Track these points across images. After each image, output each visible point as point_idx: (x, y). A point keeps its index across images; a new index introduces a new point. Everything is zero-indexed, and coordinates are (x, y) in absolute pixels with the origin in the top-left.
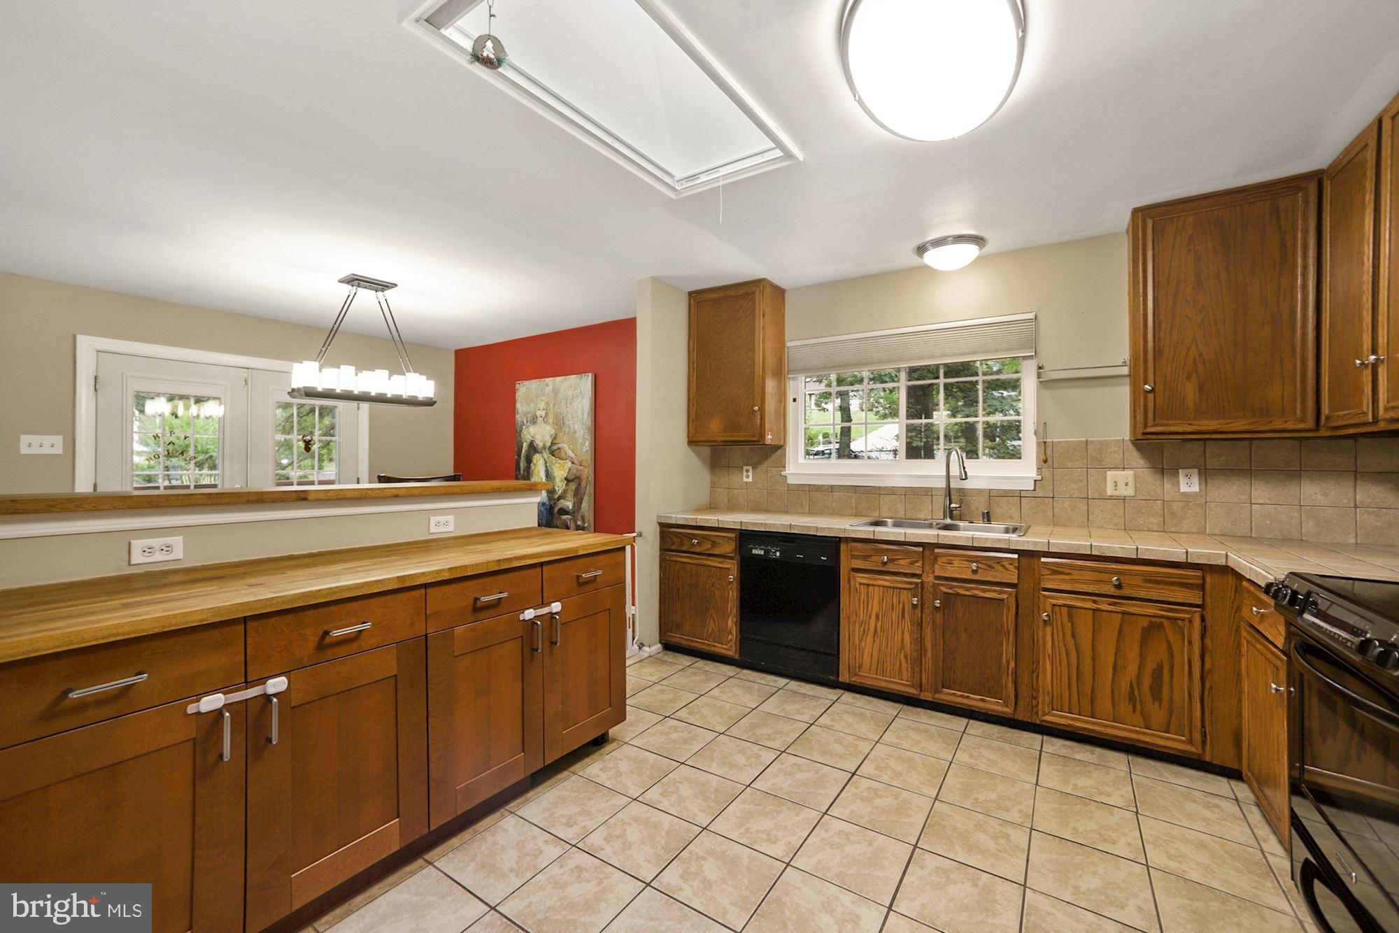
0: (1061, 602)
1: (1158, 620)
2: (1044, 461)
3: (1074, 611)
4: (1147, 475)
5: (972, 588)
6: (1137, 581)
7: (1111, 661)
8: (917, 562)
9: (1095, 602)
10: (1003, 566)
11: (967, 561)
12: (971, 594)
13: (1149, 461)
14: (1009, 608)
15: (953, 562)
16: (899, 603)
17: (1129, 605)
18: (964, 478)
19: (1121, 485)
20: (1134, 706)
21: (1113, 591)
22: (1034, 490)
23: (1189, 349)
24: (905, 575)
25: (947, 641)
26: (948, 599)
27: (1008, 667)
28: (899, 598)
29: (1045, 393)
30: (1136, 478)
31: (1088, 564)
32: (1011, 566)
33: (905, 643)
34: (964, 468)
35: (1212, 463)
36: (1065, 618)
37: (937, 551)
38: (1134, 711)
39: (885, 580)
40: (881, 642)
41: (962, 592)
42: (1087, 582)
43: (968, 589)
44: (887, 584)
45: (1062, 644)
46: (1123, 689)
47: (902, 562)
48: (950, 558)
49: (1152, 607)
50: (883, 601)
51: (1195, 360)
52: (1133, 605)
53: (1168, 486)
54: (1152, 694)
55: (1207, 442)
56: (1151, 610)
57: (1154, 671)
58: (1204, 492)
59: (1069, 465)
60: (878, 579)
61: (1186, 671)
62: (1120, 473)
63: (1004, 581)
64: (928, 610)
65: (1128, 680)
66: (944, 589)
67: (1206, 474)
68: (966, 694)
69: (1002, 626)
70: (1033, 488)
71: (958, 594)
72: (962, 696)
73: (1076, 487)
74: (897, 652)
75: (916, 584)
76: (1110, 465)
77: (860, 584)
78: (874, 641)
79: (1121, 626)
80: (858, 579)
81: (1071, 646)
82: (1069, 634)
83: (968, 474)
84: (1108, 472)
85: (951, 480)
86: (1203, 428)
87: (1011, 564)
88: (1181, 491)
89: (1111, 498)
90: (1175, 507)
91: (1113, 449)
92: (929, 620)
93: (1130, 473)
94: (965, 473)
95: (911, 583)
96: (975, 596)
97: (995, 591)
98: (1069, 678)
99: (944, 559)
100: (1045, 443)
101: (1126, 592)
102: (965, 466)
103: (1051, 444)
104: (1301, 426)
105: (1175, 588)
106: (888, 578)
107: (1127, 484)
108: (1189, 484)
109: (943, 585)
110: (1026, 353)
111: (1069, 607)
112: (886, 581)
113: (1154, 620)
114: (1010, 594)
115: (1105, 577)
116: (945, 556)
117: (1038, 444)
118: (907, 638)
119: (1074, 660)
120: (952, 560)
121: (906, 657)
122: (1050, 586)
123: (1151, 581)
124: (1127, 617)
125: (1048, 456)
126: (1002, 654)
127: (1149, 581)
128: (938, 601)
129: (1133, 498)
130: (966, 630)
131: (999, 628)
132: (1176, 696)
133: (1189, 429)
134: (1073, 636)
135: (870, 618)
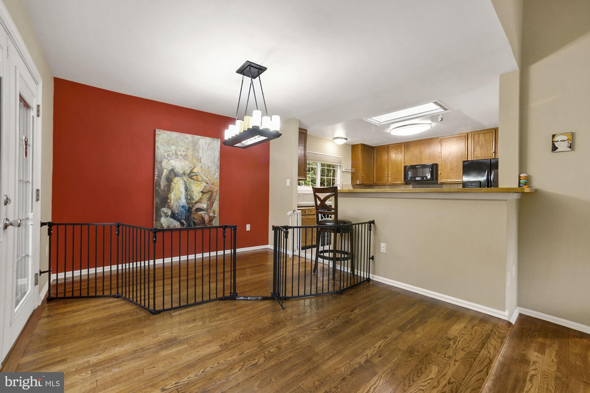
51: (366, 172)
91: (350, 186)
100: (342, 184)
104: (372, 183)
110: (340, 164)
133: (365, 183)
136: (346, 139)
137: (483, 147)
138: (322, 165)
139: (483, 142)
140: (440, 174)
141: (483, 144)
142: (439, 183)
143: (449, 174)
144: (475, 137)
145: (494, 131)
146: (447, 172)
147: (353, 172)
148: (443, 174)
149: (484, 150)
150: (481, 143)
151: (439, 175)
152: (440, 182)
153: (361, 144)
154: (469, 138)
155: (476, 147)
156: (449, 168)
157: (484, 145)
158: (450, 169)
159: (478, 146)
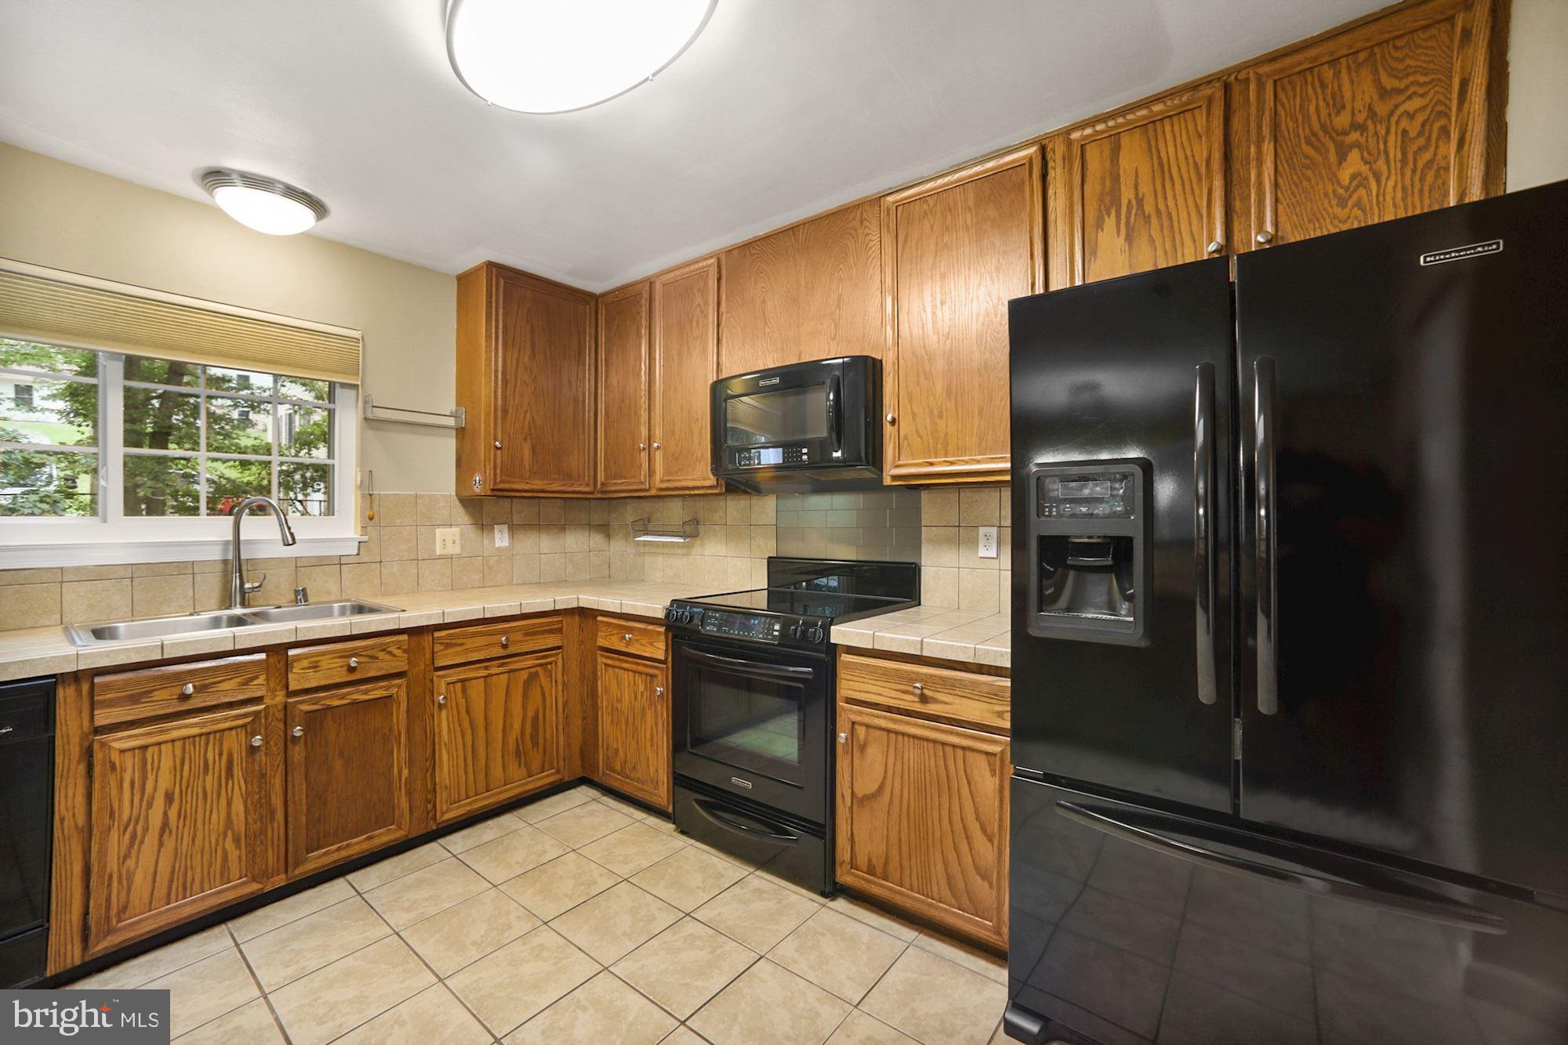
0: (455, 678)
1: (534, 670)
2: (369, 519)
3: (468, 683)
4: (471, 531)
5: (349, 694)
6: (519, 636)
7: (501, 726)
8: (257, 677)
9: (486, 668)
10: (390, 653)
11: (341, 657)
12: (348, 701)
13: (472, 517)
14: (399, 704)
15: (319, 664)
16: (221, 755)
17: (514, 662)
18: (291, 542)
19: (449, 543)
20: (520, 761)
21: (501, 652)
22: (358, 554)
23: (526, 412)
24: (230, 705)
25: (313, 782)
26: (313, 721)
27: (400, 780)
28: (221, 744)
29: (370, 433)
30: (462, 534)
31: (480, 628)
32: (399, 651)
33: (234, 817)
34: (289, 528)
35: (517, 519)
36: (459, 694)
37: (291, 652)
38: (520, 765)
39: (186, 727)
40: (179, 840)
41: (336, 703)
42: (478, 649)
43: (343, 697)
44: (195, 731)
45: (457, 725)
46: (511, 748)
47: (225, 686)
48: (313, 659)
49: (531, 659)
50: (182, 764)
51: (529, 424)
52: (518, 661)
53: (486, 542)
54: (532, 742)
55: (514, 500)
56: (530, 662)
57: (533, 718)
58: (512, 543)
59: (398, 522)
60: (169, 730)
61: (554, 712)
62: (447, 530)
63: (392, 672)
64: (275, 749)
65: (514, 737)
66: (306, 707)
67: (513, 529)
68: (345, 843)
69: (391, 729)
70: (356, 552)
71: (329, 708)
72: (339, 849)
73: (406, 548)
74: (217, 840)
75: (256, 714)
76: (438, 522)
77: (122, 751)
78: (161, 844)
79: (508, 686)
80: (116, 745)
81: (467, 725)
82: (463, 710)
83: (296, 538)
84: (437, 530)
85: (242, 546)
86: (535, 487)
87: (399, 648)
88: (497, 546)
89: (440, 558)
90: (491, 562)
91: (442, 504)
92: (277, 762)
93: (456, 530)
94: (292, 534)
95: (245, 715)
96: (354, 703)
97: (381, 687)
98: (465, 761)
99: (305, 663)
100: (371, 495)
101: (512, 650)
102: (290, 525)
103: (378, 497)
104: (587, 489)
105: (546, 636)
106: (196, 720)
107: (454, 542)
108: (501, 539)
109: (301, 702)
110: (351, 379)
111: (462, 681)
112: (191, 726)
113: (531, 670)
114: (399, 686)
115: (494, 639)
116: (306, 658)
117: (363, 496)
118: (238, 807)
119: (469, 738)
120: (317, 662)
121: (236, 841)
122: (443, 664)
123: (530, 633)
124: (512, 674)
125: (375, 511)
126: (392, 766)
127: (527, 634)
128: (299, 728)
129: (459, 557)
130: (341, 754)
131: (387, 733)
132: (548, 736)
133: (527, 487)
134: (468, 712)
135: (150, 805)
136: (318, 208)
137: (1147, 219)
138: (133, 367)
139: (1145, 189)
140: (893, 422)
141: (1140, 202)
142: (887, 481)
143: (941, 424)
144: (1088, 155)
145: (1219, 94)
146: (931, 412)
147: (463, 429)
148: (905, 426)
149: (1152, 241)
150: (1127, 194)
151: (888, 429)
152: (895, 478)
153: (490, 265)
154: (1051, 173)
155: (1099, 225)
156: (939, 388)
157: (1149, 208)
158: (949, 392)
159: (1110, 222)
